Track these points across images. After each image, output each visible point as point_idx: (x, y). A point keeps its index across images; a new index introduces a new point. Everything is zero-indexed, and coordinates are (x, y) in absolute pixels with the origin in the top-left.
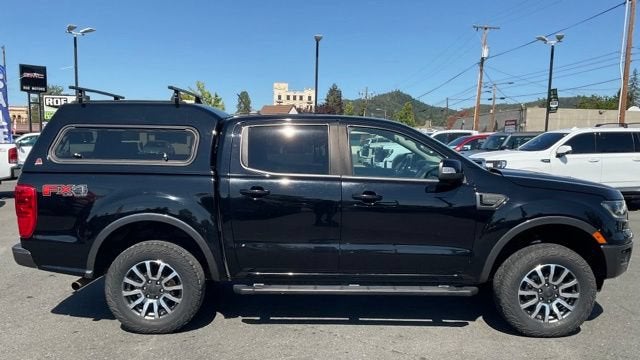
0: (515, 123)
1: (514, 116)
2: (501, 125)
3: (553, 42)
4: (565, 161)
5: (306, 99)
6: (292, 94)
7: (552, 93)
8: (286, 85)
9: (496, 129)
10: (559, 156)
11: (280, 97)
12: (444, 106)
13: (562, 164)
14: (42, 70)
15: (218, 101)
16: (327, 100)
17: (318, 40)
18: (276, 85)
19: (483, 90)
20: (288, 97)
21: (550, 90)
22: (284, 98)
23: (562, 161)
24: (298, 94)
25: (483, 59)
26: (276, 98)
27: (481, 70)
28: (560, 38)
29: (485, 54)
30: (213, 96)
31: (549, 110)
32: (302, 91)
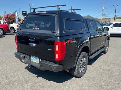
0: (109, 21)
1: (109, 20)
2: (106, 22)
7: (115, 16)
9: (105, 22)
12: (96, 18)
14: (26, 12)
23: (112, 28)
25: (103, 9)
27: (103, 12)
28: (117, 6)
31: (115, 19)
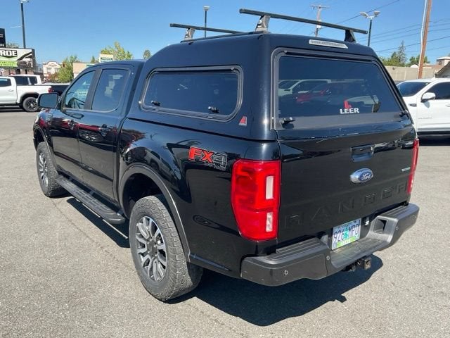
3: (372, 17)
4: (428, 106)
10: (423, 101)
13: (426, 108)
15: (130, 56)
17: (206, 10)
23: (426, 105)
28: (376, 14)
30: (126, 53)
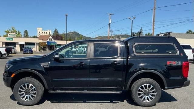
3: (132, 19)
5: (48, 33)
6: (43, 31)
8: (42, 29)
11: (39, 32)
15: (19, 33)
16: (54, 34)
17: (66, 16)
18: (38, 28)
19: (110, 32)
20: (42, 33)
21: (132, 33)
22: (41, 33)
24: (46, 32)
25: (110, 23)
26: (38, 33)
27: (109, 27)
28: (134, 18)
29: (110, 22)
30: (18, 31)
32: (47, 31)
